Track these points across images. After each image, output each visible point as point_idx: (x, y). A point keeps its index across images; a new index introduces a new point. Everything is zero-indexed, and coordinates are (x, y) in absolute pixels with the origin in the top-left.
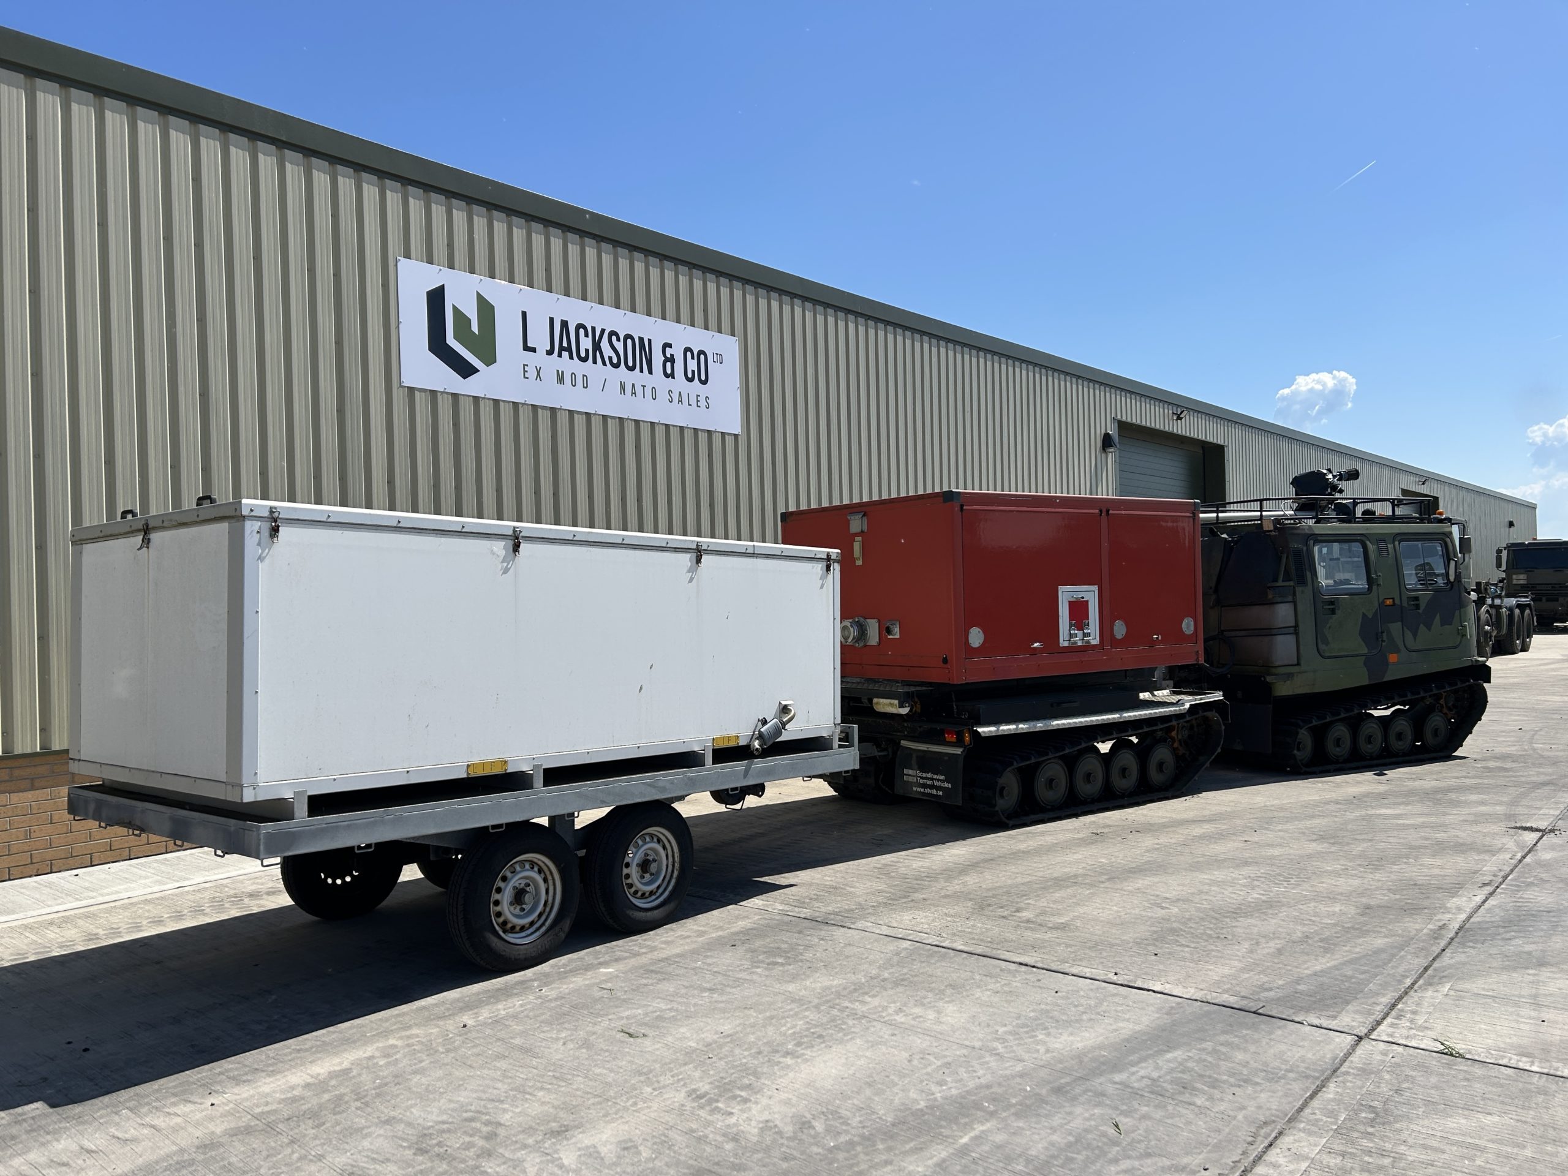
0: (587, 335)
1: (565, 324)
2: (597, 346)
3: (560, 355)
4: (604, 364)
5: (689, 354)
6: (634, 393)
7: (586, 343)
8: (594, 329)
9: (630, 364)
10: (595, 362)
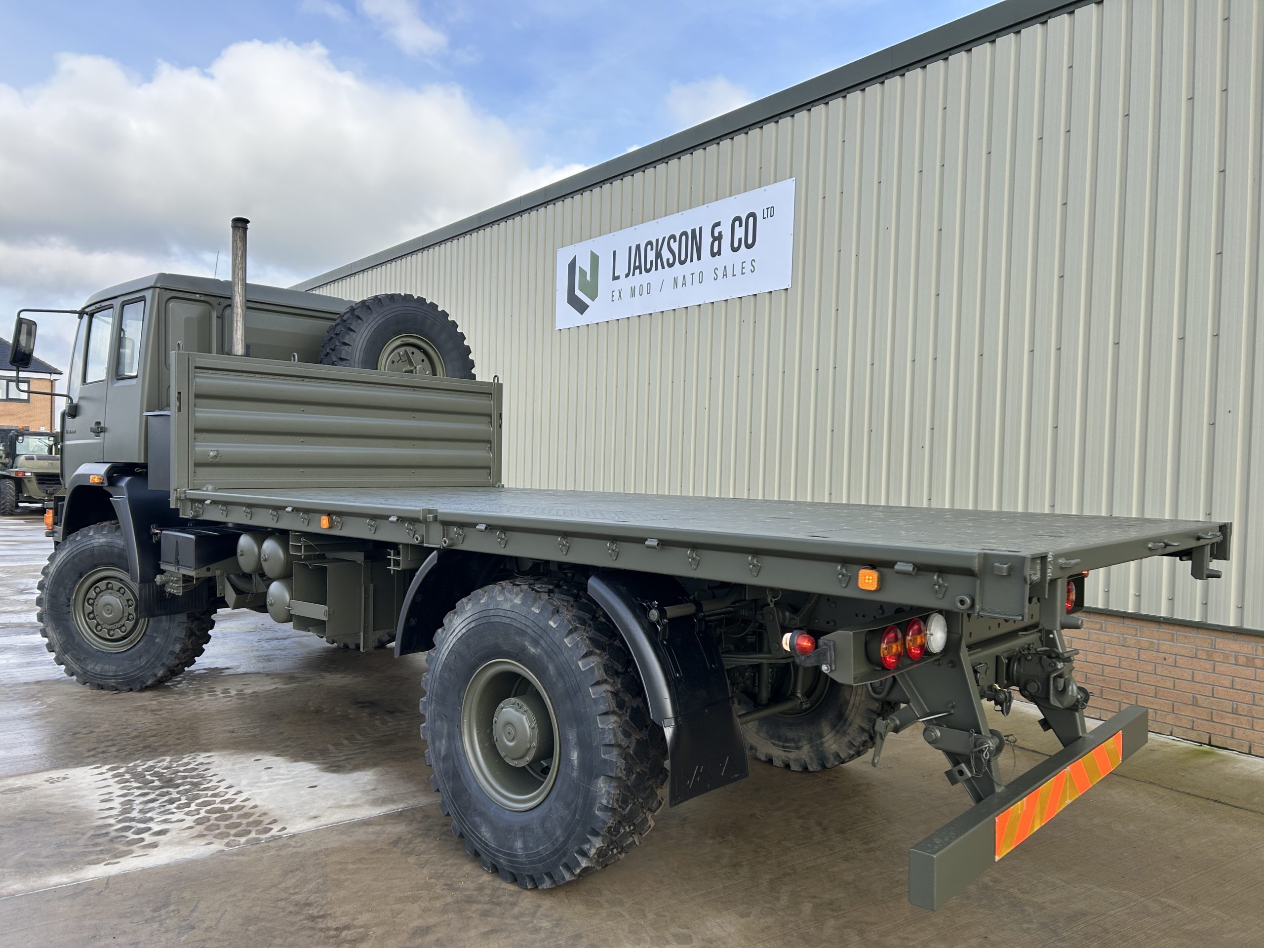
0: (652, 249)
1: (638, 247)
2: (659, 255)
3: (633, 275)
4: (663, 267)
5: (737, 223)
6: (684, 284)
7: (651, 256)
8: (657, 241)
9: (683, 258)
10: (656, 269)
